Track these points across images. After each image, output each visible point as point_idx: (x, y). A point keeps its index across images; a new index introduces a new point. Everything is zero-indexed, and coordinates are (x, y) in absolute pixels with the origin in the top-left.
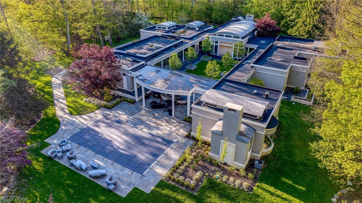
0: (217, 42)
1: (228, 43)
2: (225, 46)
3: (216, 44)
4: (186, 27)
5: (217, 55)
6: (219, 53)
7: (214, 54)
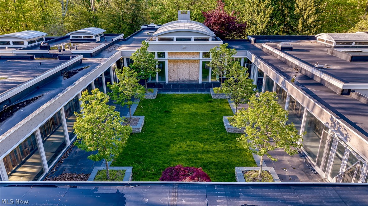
0: (161, 55)
1: (189, 53)
2: (182, 61)
3: (161, 59)
4: (71, 38)
5: (165, 84)
6: (170, 77)
7: (157, 81)
